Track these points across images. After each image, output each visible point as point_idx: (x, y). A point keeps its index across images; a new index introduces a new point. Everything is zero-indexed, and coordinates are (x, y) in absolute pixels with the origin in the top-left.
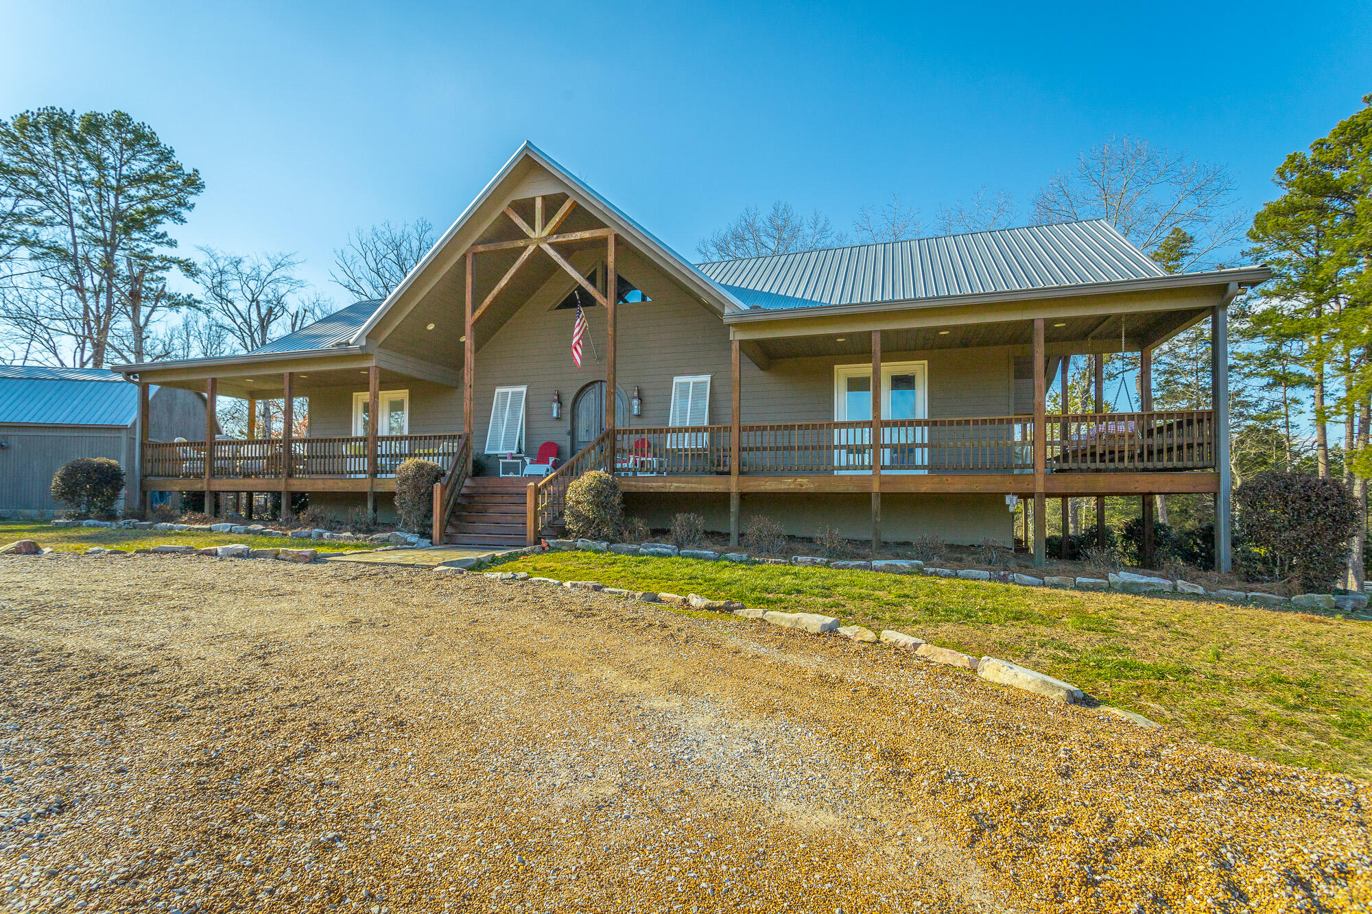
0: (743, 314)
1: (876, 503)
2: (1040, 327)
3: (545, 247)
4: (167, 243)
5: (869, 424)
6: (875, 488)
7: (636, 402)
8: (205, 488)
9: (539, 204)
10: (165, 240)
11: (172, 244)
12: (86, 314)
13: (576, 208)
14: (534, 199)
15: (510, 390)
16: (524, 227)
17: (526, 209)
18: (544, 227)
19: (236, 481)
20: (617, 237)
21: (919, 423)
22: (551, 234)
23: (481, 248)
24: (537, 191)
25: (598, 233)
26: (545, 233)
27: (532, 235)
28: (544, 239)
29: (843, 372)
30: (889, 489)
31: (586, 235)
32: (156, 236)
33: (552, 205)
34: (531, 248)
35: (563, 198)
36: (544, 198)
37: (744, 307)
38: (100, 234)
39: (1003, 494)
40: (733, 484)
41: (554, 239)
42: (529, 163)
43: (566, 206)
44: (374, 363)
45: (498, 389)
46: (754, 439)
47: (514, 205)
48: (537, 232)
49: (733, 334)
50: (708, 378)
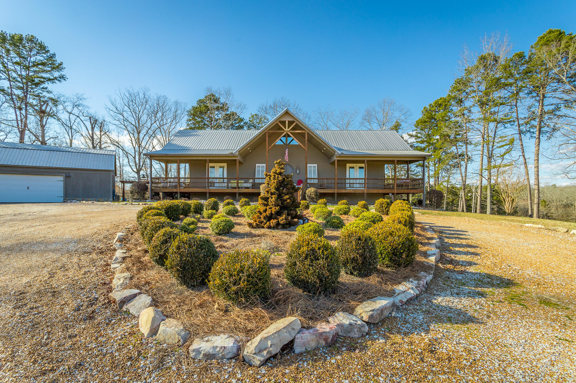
0: (339, 154)
1: (365, 195)
3: (289, 133)
4: (47, 91)
5: (364, 179)
6: (366, 192)
7: (298, 170)
8: (178, 191)
9: (287, 122)
10: (46, 90)
11: (49, 92)
12: (17, 118)
13: (297, 125)
14: (285, 121)
15: (261, 165)
16: (283, 127)
17: (283, 123)
18: (288, 128)
19: (189, 189)
20: (308, 133)
22: (290, 130)
23: (271, 131)
24: (287, 119)
25: (303, 131)
26: (289, 130)
27: (285, 130)
28: (289, 131)
29: (349, 165)
30: (368, 192)
31: (300, 131)
32: (43, 88)
33: (290, 123)
34: (285, 133)
35: (294, 122)
36: (289, 121)
38: (21, 85)
39: (389, 194)
40: (336, 191)
41: (291, 131)
42: (287, 113)
43: (294, 124)
44: (238, 158)
45: (257, 165)
46: (340, 181)
47: (280, 122)
48: (287, 129)
49: (335, 158)
50: (316, 165)
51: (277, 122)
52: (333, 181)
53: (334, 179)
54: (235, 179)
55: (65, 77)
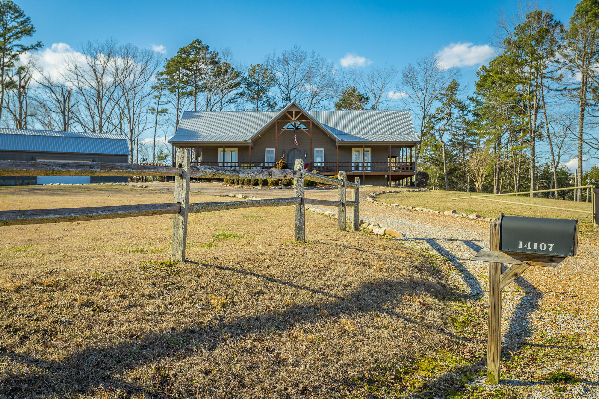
0: (340, 141)
1: (364, 177)
2: (390, 147)
5: (362, 162)
6: (364, 174)
7: (305, 154)
9: (294, 113)
14: (292, 112)
15: (270, 149)
16: (290, 117)
17: (291, 113)
18: (295, 117)
20: (312, 122)
21: (370, 162)
23: (279, 121)
24: (294, 110)
25: (308, 121)
26: (295, 119)
27: (292, 119)
28: (295, 121)
29: (353, 149)
30: (366, 174)
31: (305, 121)
33: (297, 113)
34: (292, 122)
35: (300, 112)
36: (295, 112)
37: (340, 140)
39: (384, 176)
41: (298, 121)
42: (294, 105)
43: (301, 114)
44: (251, 145)
45: (266, 149)
46: (341, 165)
47: (288, 112)
48: (294, 119)
49: (337, 145)
50: (323, 149)
51: (285, 112)
52: (335, 164)
53: (336, 163)
54: (248, 163)
55: (41, 44)
